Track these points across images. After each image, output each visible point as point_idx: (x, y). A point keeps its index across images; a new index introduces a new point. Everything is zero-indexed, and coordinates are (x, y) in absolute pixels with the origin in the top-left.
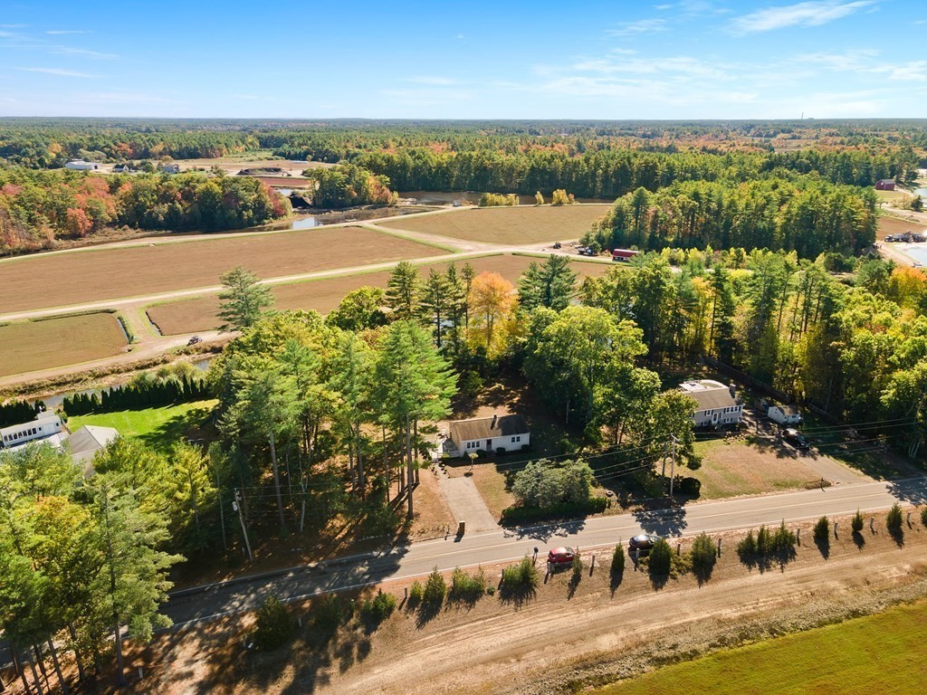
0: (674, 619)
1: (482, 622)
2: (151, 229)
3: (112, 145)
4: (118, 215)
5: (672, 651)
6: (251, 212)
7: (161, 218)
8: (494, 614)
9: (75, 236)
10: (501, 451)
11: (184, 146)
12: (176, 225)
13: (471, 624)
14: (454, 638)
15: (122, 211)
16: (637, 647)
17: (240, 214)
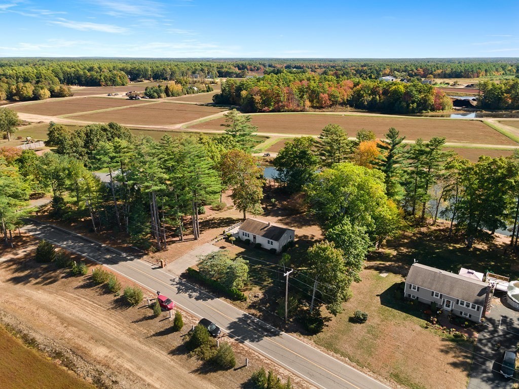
0: (142, 372)
1: (91, 303)
2: (359, 109)
3: (415, 70)
4: (347, 99)
5: (111, 383)
6: (415, 105)
7: (366, 103)
8: (100, 304)
9: (320, 107)
10: (259, 246)
11: (454, 70)
12: (373, 107)
13: (88, 301)
14: (75, 300)
15: (350, 98)
16: (103, 366)
17: (408, 105)
